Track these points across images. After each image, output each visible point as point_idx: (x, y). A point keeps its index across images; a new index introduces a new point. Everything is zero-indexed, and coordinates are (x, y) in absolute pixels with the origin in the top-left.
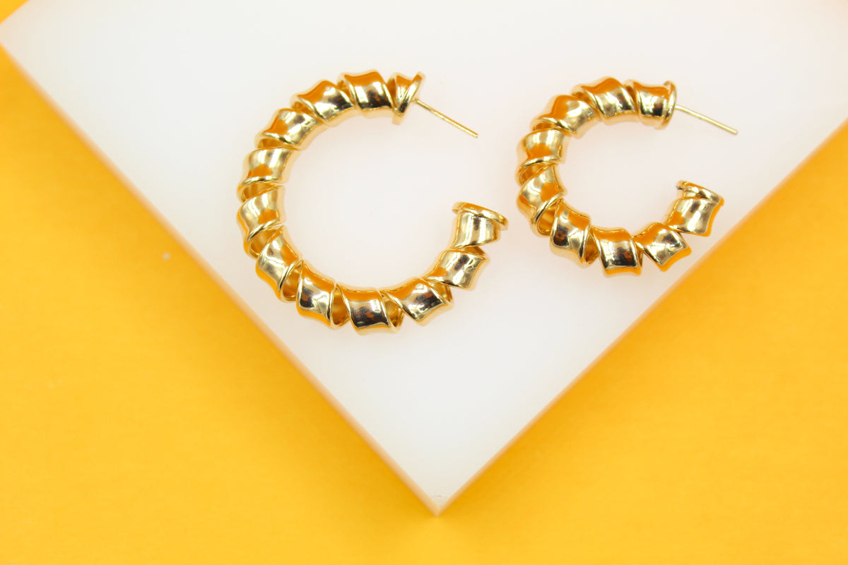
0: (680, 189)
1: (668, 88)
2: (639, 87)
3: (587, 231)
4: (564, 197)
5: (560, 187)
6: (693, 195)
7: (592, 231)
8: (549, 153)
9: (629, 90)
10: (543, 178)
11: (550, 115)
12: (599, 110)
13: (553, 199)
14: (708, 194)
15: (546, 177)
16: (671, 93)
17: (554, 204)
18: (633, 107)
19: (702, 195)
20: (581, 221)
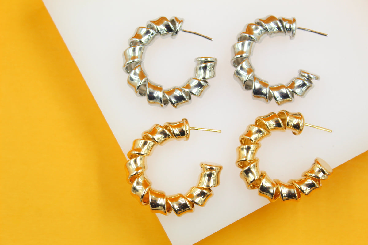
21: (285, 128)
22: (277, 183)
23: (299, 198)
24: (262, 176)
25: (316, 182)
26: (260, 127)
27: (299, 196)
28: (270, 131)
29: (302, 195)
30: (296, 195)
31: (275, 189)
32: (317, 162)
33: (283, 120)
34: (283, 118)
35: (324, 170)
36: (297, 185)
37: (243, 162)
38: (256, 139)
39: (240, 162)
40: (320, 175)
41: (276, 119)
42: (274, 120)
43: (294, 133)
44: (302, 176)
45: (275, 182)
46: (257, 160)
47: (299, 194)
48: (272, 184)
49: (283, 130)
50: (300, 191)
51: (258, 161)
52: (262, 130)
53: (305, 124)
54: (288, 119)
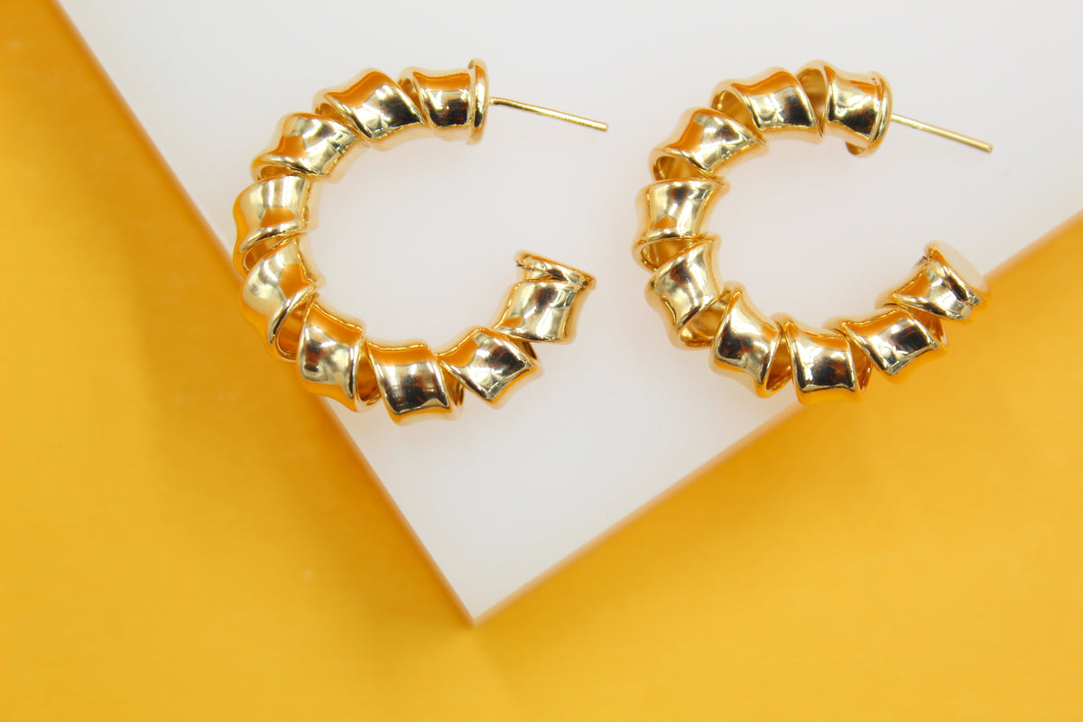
0: (520, 265)
1: (472, 73)
2: (423, 79)
3: (357, 348)
4: (319, 291)
5: (309, 275)
6: (536, 275)
7: (365, 348)
8: (289, 217)
9: (406, 86)
10: (281, 260)
11: (276, 153)
12: (359, 131)
13: (299, 295)
14: (566, 272)
15: (286, 259)
16: (477, 82)
17: (303, 307)
18: (420, 117)
19: (557, 276)
20: (347, 333)
21: (822, 129)
22: (781, 328)
23: (861, 388)
24: (728, 298)
25: (927, 326)
26: (732, 116)
27: (864, 380)
28: (765, 136)
29: (874, 373)
30: (853, 377)
31: (774, 345)
32: (934, 256)
33: (816, 99)
34: (813, 90)
35: (961, 283)
36: (858, 339)
37: (658, 244)
38: (711, 160)
39: (649, 243)
40: (946, 301)
41: (789, 92)
42: (781, 94)
43: (853, 149)
44: (877, 307)
45: (778, 323)
46: (713, 240)
47: (865, 371)
48: (766, 328)
49: (814, 132)
50: (869, 359)
51: (716, 242)
52: (736, 127)
53: (893, 117)
54: (834, 91)
